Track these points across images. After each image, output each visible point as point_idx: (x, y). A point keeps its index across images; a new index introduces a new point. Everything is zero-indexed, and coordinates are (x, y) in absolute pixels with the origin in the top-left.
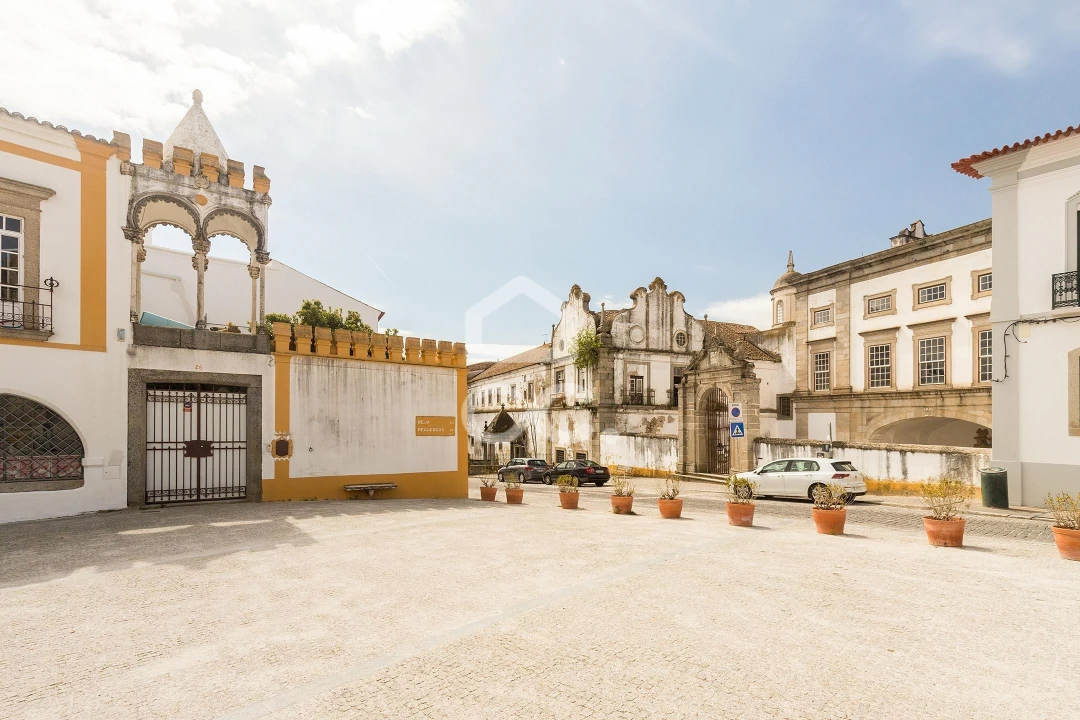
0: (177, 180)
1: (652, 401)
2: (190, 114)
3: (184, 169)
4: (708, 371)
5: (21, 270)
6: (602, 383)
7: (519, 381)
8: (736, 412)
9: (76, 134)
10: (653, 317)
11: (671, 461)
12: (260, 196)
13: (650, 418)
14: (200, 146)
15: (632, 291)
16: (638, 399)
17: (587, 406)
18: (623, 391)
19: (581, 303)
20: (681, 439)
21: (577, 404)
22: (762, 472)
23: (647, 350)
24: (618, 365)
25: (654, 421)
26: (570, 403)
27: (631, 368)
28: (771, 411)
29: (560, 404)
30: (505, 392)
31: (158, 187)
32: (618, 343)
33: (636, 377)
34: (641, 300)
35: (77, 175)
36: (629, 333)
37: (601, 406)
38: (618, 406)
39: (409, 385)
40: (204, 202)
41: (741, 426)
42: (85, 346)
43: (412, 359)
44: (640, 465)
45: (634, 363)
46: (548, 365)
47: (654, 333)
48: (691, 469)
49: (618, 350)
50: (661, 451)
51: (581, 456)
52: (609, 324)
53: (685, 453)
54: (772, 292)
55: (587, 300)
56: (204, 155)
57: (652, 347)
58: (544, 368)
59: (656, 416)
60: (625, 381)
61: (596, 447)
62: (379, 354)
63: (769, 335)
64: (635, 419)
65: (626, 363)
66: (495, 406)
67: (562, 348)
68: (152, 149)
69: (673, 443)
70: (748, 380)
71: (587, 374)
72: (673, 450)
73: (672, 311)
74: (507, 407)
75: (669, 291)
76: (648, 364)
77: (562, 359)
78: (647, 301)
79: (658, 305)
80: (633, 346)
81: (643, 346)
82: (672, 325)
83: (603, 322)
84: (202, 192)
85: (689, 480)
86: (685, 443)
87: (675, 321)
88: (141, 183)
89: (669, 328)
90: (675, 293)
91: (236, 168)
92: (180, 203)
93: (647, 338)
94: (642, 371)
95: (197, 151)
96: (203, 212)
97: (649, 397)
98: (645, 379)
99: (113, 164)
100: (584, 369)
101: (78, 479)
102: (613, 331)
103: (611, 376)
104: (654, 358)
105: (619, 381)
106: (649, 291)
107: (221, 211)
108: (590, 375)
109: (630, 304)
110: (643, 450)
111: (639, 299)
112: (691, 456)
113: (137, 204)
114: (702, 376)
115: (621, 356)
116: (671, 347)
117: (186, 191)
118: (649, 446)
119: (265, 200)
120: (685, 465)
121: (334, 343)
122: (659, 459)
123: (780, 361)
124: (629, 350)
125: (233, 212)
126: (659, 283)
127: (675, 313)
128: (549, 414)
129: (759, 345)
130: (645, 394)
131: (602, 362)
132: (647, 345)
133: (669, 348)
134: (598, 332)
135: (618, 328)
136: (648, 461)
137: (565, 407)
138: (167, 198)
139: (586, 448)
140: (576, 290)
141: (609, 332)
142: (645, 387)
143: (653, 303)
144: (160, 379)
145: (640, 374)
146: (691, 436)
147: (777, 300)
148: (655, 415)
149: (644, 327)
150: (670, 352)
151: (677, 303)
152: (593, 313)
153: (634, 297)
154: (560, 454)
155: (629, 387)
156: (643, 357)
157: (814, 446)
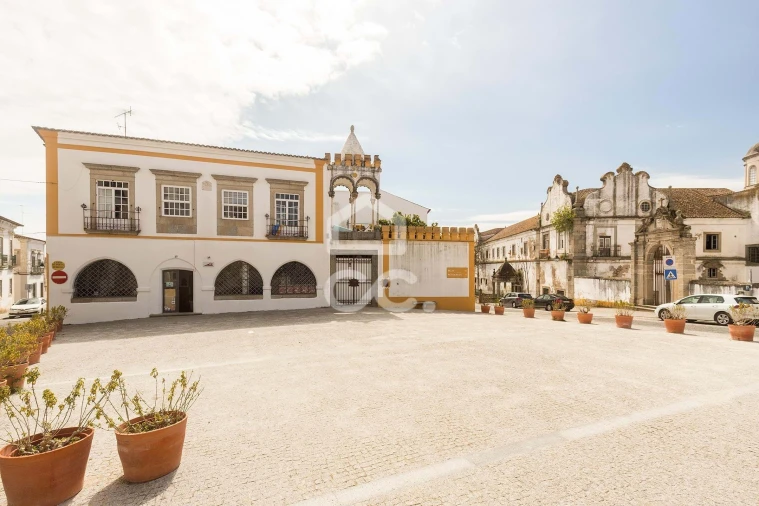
0: (346, 169)
1: (619, 254)
2: (350, 137)
3: (348, 163)
4: (654, 232)
5: (298, 215)
6: (576, 242)
7: (518, 242)
8: (670, 262)
9: (313, 158)
10: (620, 192)
11: (626, 296)
12: (376, 169)
13: (616, 266)
14: (354, 151)
15: (602, 175)
16: (606, 253)
17: (565, 258)
18: (593, 248)
19: (561, 187)
20: (633, 281)
21: (557, 257)
22: (680, 303)
23: (615, 217)
24: (590, 229)
25: (620, 269)
26: (553, 256)
27: (600, 231)
28: (740, 259)
29: (545, 257)
30: (508, 249)
31: (340, 173)
32: (590, 213)
33: (605, 237)
34: (610, 182)
35: (314, 174)
36: (598, 206)
37: (575, 258)
38: (588, 258)
39: (443, 252)
40: (356, 175)
41: (674, 272)
42: (317, 242)
43: (445, 238)
44: (603, 299)
45: (602, 227)
46: (538, 230)
47: (620, 204)
48: (641, 302)
49: (590, 218)
50: (618, 289)
51: (561, 292)
52: (583, 201)
53: (636, 290)
54: (745, 159)
55: (566, 184)
56: (356, 155)
57: (617, 214)
58: (535, 232)
59: (622, 265)
60: (595, 240)
61: (571, 287)
62: (429, 237)
63: (740, 196)
64: (603, 267)
65: (595, 228)
66: (502, 259)
67: (548, 219)
68: (338, 157)
69: (628, 284)
70: (684, 239)
71: (565, 237)
72: (628, 289)
73: (637, 186)
74: (508, 259)
75: (634, 172)
76: (616, 227)
77: (547, 227)
78: (615, 181)
79: (625, 183)
80: (602, 215)
81: (611, 214)
82: (637, 196)
83: (577, 200)
84: (355, 172)
85: (638, 310)
86: (636, 284)
87: (640, 193)
88: (334, 172)
89: (634, 199)
90: (640, 173)
91: (368, 158)
92: (347, 178)
93: (615, 208)
94: (609, 232)
95: (353, 154)
96: (355, 180)
97: (616, 251)
98: (613, 238)
99: (325, 167)
100: (563, 233)
101: (314, 294)
102: (585, 205)
103: (584, 237)
104: (620, 222)
105: (590, 240)
106: (616, 174)
107: (362, 179)
108: (567, 237)
109: (600, 185)
110: (605, 289)
111: (608, 180)
112: (641, 293)
113: (333, 181)
114: (649, 236)
115: (591, 222)
116: (636, 213)
117: (349, 172)
118: (610, 286)
119: (379, 170)
120: (636, 299)
121: (408, 233)
122: (617, 295)
123: (749, 217)
124: (599, 217)
125: (366, 178)
126: (626, 167)
127: (640, 187)
128: (538, 264)
129: (729, 205)
130: (613, 249)
131: (576, 228)
132: (615, 213)
133: (634, 214)
134: (573, 207)
135: (590, 204)
136: (610, 296)
137: (549, 259)
138: (342, 177)
139: (564, 286)
140: (558, 179)
141: (582, 207)
142: (613, 243)
143: (620, 183)
144: (341, 254)
145: (608, 234)
146: (640, 279)
147: (749, 165)
148: (622, 263)
149: (612, 201)
150: (636, 217)
151: (642, 179)
152: (570, 194)
153: (603, 180)
154: (546, 291)
155: (598, 244)
156: (610, 222)
157: (737, 286)
